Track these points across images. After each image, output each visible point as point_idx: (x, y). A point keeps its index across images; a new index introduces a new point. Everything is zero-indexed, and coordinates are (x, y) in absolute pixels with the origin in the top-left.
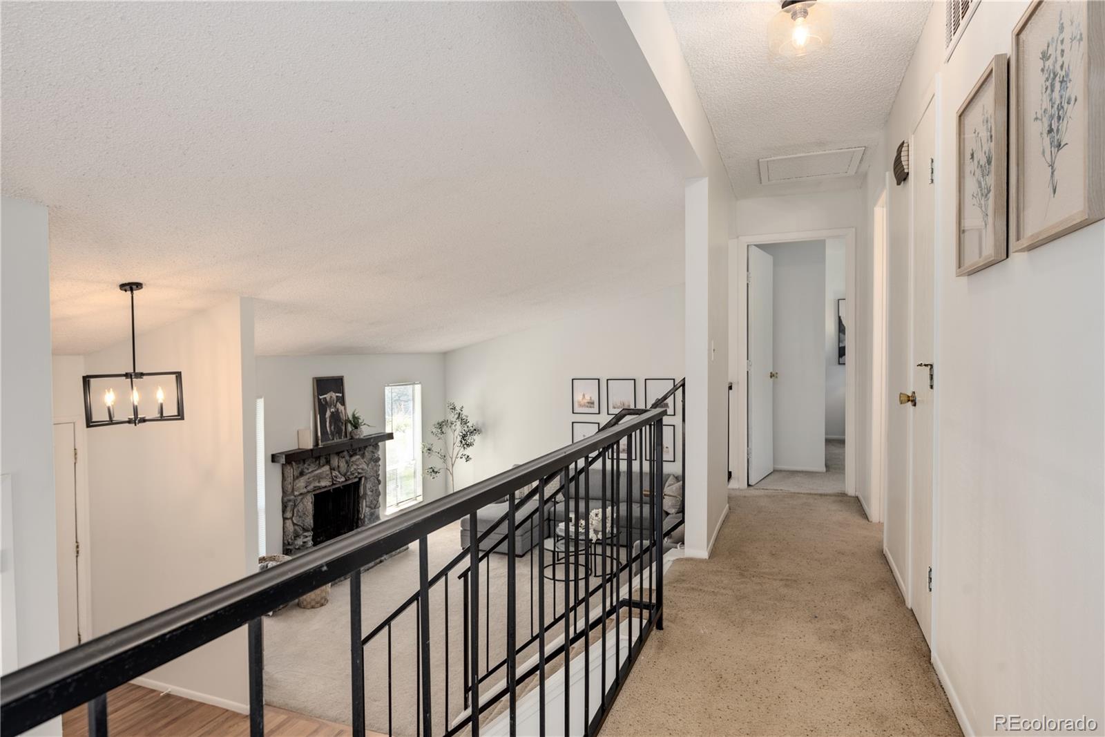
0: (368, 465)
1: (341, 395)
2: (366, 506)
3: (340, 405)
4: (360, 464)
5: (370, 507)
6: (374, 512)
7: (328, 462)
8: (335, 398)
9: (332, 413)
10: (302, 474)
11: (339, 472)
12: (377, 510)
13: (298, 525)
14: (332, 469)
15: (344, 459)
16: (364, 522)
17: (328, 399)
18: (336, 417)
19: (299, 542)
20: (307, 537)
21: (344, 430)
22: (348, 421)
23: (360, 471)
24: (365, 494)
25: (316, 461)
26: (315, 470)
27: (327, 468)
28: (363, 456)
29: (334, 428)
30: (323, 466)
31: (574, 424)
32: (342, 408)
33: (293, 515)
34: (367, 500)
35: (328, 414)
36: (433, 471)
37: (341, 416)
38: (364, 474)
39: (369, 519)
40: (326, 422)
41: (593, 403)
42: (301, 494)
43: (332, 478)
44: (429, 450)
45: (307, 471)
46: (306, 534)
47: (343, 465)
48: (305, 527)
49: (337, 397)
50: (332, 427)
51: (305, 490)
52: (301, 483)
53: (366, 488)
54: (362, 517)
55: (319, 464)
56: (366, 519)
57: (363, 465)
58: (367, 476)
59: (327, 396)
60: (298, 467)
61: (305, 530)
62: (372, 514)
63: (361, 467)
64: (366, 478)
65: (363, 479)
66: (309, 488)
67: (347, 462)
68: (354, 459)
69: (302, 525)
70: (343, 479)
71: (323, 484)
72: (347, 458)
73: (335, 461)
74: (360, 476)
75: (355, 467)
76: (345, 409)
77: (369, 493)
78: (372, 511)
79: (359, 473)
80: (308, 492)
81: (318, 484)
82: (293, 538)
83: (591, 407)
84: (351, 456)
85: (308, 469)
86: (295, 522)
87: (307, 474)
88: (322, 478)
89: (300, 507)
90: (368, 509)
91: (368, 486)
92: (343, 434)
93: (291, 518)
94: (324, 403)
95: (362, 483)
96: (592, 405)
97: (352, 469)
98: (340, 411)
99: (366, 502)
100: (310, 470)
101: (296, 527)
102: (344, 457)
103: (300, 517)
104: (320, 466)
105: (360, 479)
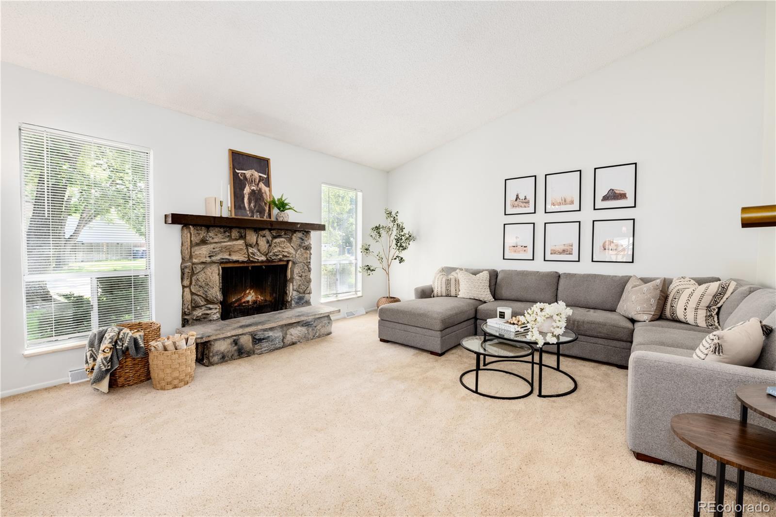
0: (296, 251)
1: (265, 176)
2: (293, 290)
3: (263, 185)
4: (284, 248)
5: (298, 291)
6: (304, 297)
7: (242, 237)
8: (257, 176)
9: (253, 191)
10: (204, 242)
11: (259, 250)
12: (307, 296)
13: (198, 295)
14: (248, 245)
15: (264, 238)
16: (291, 305)
17: (248, 176)
18: (257, 196)
19: (198, 313)
20: (210, 309)
21: (267, 211)
22: (273, 203)
23: (285, 254)
24: (292, 278)
25: (225, 232)
26: (225, 242)
27: (241, 242)
28: (290, 240)
29: (255, 206)
30: (236, 240)
31: (506, 225)
32: (267, 189)
33: (191, 283)
34: (295, 283)
35: (247, 190)
36: (369, 269)
37: (265, 197)
38: (291, 259)
39: (297, 303)
40: (244, 197)
41: (528, 202)
42: (203, 263)
43: (248, 255)
44: (367, 249)
45: (212, 241)
46: (211, 306)
47: (263, 243)
48: (208, 298)
49: (260, 176)
50: (252, 205)
51: (208, 260)
52: (203, 252)
53: (295, 272)
54: (289, 300)
55: (230, 236)
56: (293, 302)
57: (290, 249)
58: (294, 261)
59: (248, 173)
60: (199, 234)
61: (209, 302)
62: (300, 299)
63: (286, 250)
64: (294, 263)
65: (290, 264)
66: (214, 259)
67: (268, 242)
68: (277, 240)
69: (204, 296)
70: (263, 258)
71: (235, 257)
72: (270, 239)
73: (252, 237)
74: (285, 259)
75: (280, 249)
76: (270, 191)
77: (296, 277)
78: (301, 295)
79: (284, 256)
80: (214, 262)
81: (228, 257)
82: (190, 307)
83: (525, 207)
84: (274, 237)
85: (213, 238)
86: (193, 291)
87: (211, 243)
88: (234, 252)
89: (201, 277)
90: (295, 293)
91: (296, 271)
92: (266, 214)
93: (189, 286)
94: (242, 178)
95: (290, 267)
96: (527, 205)
97: (274, 251)
98: (263, 191)
99: (293, 285)
100: (216, 240)
101: (195, 297)
102: (265, 236)
103: (200, 287)
104: (231, 239)
105: (288, 261)
